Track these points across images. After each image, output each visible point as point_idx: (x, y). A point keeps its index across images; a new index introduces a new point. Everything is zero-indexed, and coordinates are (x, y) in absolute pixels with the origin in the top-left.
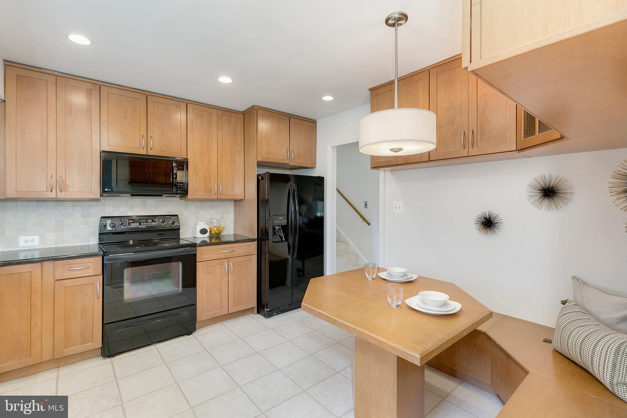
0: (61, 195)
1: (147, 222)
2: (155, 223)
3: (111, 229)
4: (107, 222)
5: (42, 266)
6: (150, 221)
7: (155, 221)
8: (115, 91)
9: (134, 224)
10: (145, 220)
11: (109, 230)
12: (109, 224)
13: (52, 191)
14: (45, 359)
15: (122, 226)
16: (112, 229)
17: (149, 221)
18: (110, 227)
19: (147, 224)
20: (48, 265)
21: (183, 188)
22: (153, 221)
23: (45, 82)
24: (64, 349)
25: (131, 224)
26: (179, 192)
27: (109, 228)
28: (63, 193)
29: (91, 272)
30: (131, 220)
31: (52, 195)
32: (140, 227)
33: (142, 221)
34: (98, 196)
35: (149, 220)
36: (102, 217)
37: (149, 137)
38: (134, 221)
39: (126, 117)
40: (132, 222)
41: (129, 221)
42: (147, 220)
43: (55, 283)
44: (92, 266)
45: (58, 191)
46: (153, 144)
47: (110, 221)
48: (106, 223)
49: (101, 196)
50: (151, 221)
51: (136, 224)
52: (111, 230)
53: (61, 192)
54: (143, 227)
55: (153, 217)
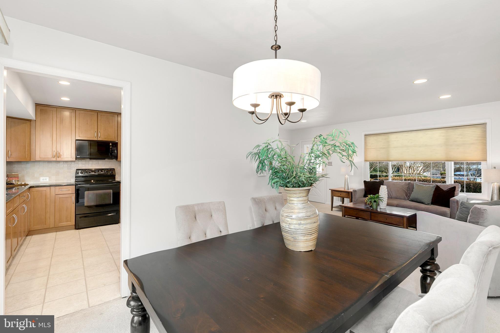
0: (59, 159)
1: (98, 172)
2: (102, 172)
4: (79, 171)
5: (50, 188)
7: (103, 172)
8: (82, 112)
9: (92, 173)
10: (97, 171)
11: (80, 175)
13: (54, 158)
14: (51, 227)
15: (86, 174)
16: (82, 175)
17: (99, 171)
20: (52, 188)
21: (115, 155)
22: (102, 171)
23: (52, 111)
24: (59, 223)
25: (91, 173)
26: (113, 157)
28: (59, 158)
29: (70, 192)
30: (90, 171)
31: (54, 159)
32: (95, 174)
33: (96, 171)
34: (74, 160)
36: (77, 169)
37: (98, 132)
38: (92, 171)
39: (87, 123)
42: (98, 171)
43: (55, 196)
44: (70, 190)
45: (57, 157)
46: (100, 135)
47: (81, 171)
49: (76, 159)
51: (93, 173)
53: (58, 158)
54: (97, 174)
55: (102, 170)
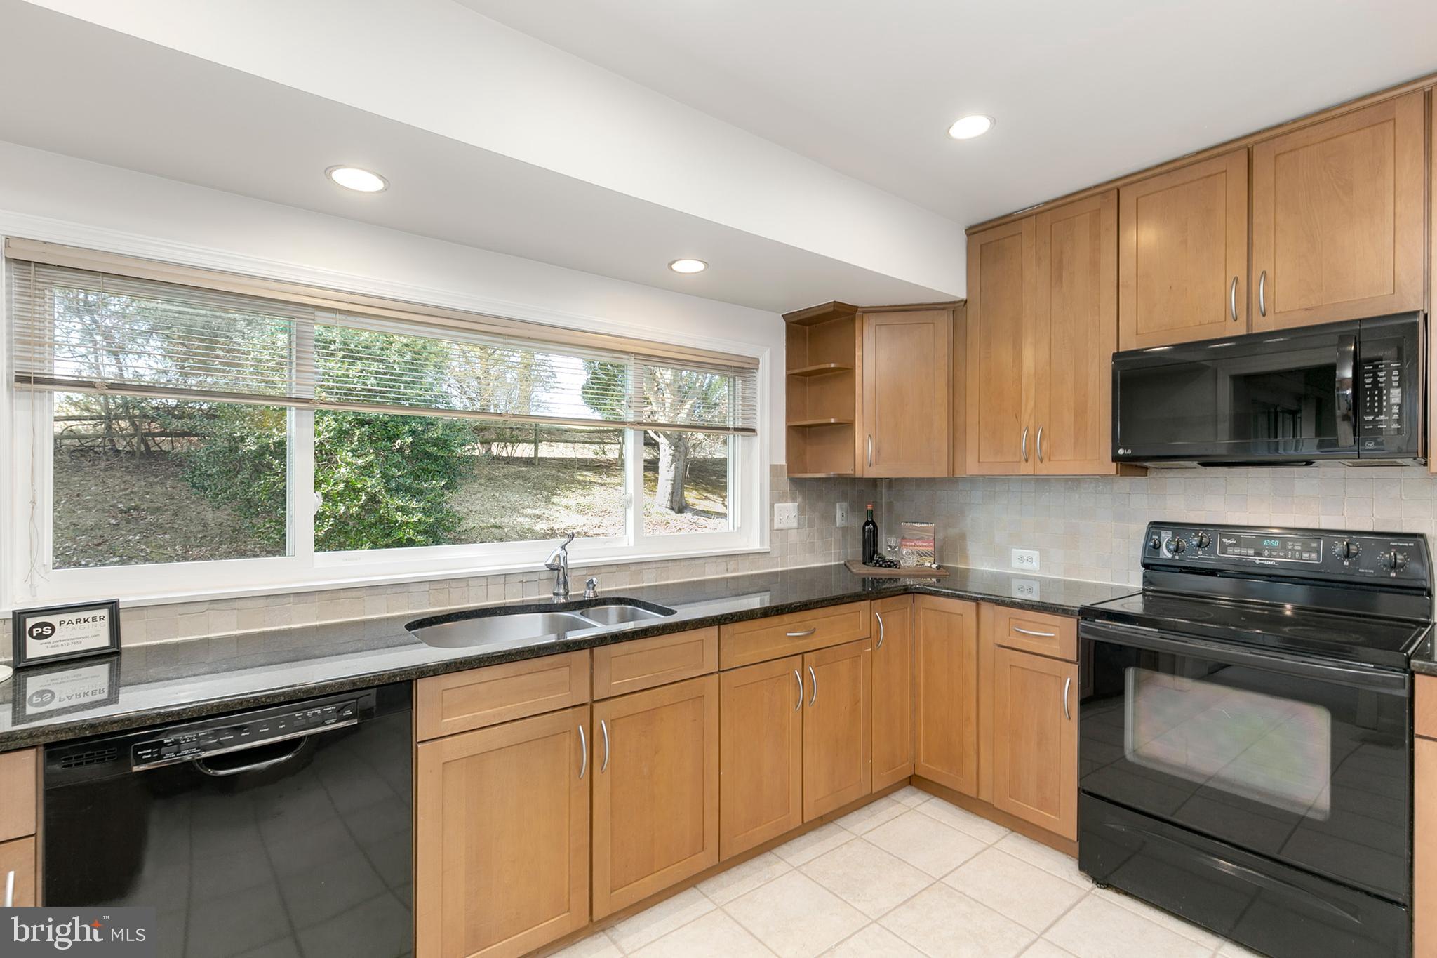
1: (1285, 547)
2: (1313, 555)
3: (1170, 556)
4: (1163, 535)
6: (1296, 548)
7: (1313, 549)
8: (1154, 183)
9: (1237, 551)
10: (1276, 542)
11: (1165, 557)
12: (1165, 541)
15: (1200, 553)
16: (1174, 556)
18: (1168, 550)
19: (1282, 554)
22: (1306, 548)
23: (1019, 238)
25: (1230, 550)
27: (1165, 553)
30: (1228, 537)
32: (1258, 562)
33: (1266, 542)
34: (1111, 469)
35: (1290, 543)
36: (1150, 523)
37: (1256, 278)
39: (1184, 242)
40: (1230, 545)
41: (1224, 540)
45: (1038, 460)
47: (1171, 536)
48: (1160, 537)
50: (1299, 548)
51: (1244, 551)
52: (1170, 559)
54: (1265, 563)
55: (1308, 537)
